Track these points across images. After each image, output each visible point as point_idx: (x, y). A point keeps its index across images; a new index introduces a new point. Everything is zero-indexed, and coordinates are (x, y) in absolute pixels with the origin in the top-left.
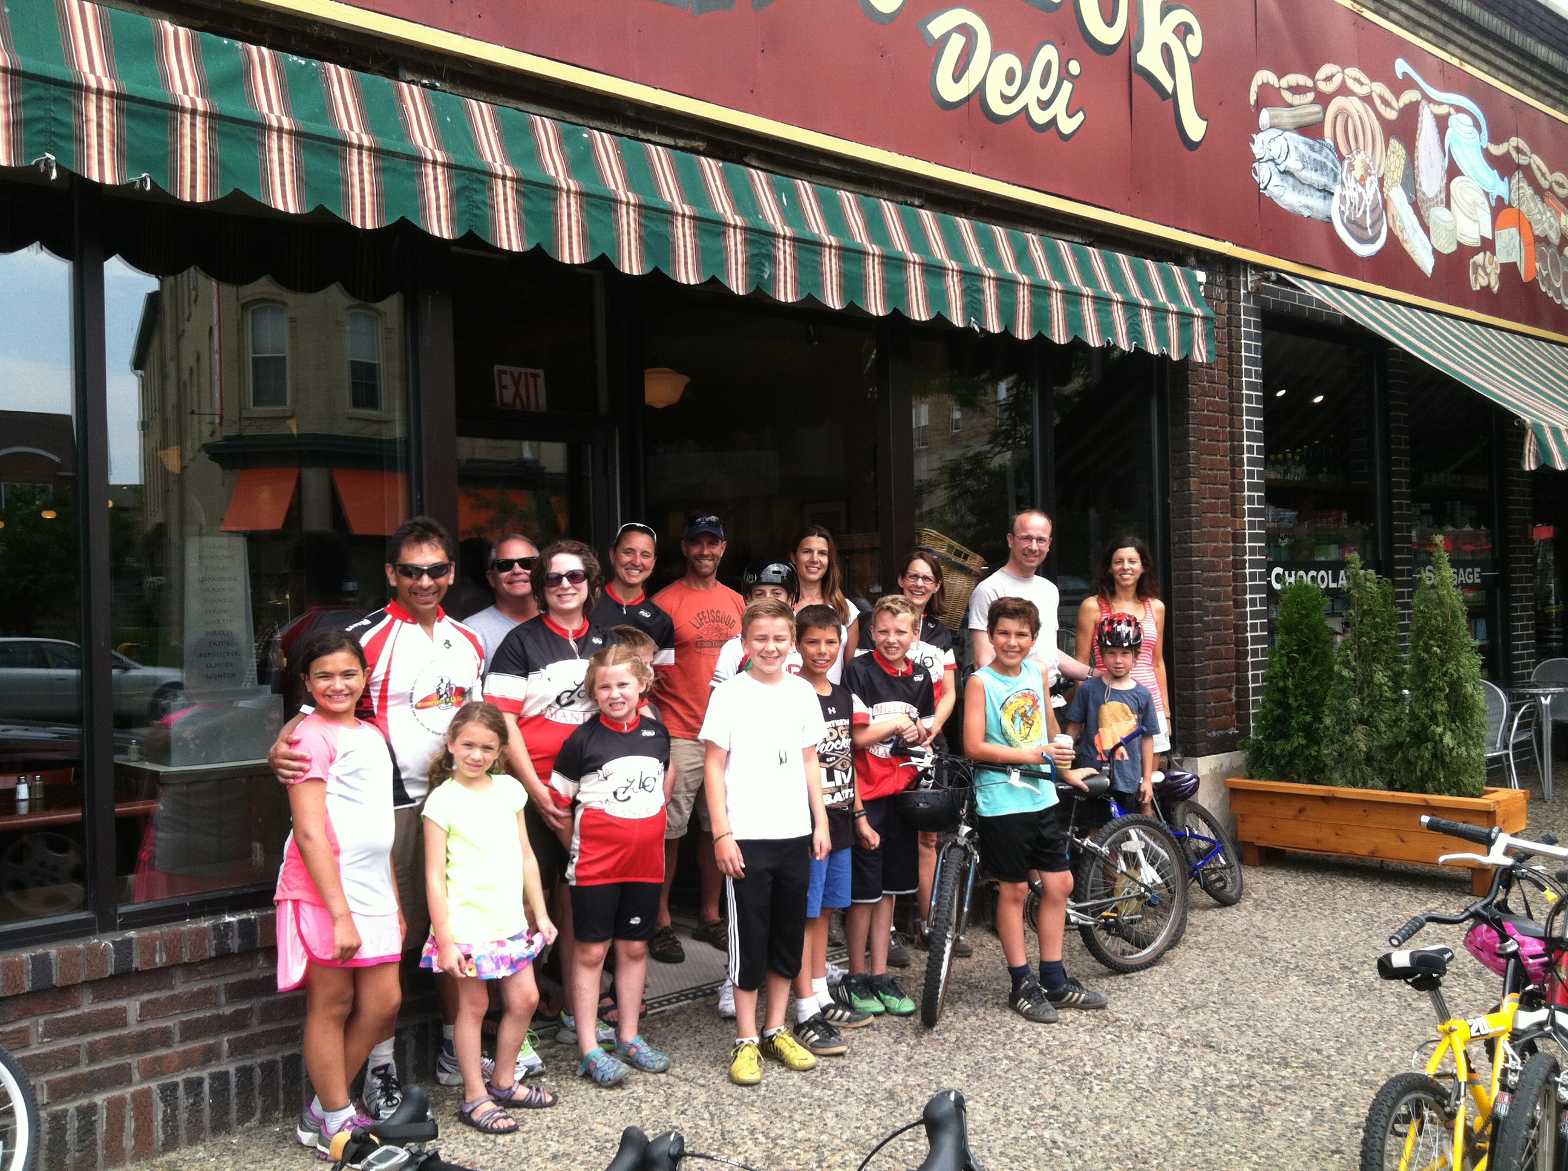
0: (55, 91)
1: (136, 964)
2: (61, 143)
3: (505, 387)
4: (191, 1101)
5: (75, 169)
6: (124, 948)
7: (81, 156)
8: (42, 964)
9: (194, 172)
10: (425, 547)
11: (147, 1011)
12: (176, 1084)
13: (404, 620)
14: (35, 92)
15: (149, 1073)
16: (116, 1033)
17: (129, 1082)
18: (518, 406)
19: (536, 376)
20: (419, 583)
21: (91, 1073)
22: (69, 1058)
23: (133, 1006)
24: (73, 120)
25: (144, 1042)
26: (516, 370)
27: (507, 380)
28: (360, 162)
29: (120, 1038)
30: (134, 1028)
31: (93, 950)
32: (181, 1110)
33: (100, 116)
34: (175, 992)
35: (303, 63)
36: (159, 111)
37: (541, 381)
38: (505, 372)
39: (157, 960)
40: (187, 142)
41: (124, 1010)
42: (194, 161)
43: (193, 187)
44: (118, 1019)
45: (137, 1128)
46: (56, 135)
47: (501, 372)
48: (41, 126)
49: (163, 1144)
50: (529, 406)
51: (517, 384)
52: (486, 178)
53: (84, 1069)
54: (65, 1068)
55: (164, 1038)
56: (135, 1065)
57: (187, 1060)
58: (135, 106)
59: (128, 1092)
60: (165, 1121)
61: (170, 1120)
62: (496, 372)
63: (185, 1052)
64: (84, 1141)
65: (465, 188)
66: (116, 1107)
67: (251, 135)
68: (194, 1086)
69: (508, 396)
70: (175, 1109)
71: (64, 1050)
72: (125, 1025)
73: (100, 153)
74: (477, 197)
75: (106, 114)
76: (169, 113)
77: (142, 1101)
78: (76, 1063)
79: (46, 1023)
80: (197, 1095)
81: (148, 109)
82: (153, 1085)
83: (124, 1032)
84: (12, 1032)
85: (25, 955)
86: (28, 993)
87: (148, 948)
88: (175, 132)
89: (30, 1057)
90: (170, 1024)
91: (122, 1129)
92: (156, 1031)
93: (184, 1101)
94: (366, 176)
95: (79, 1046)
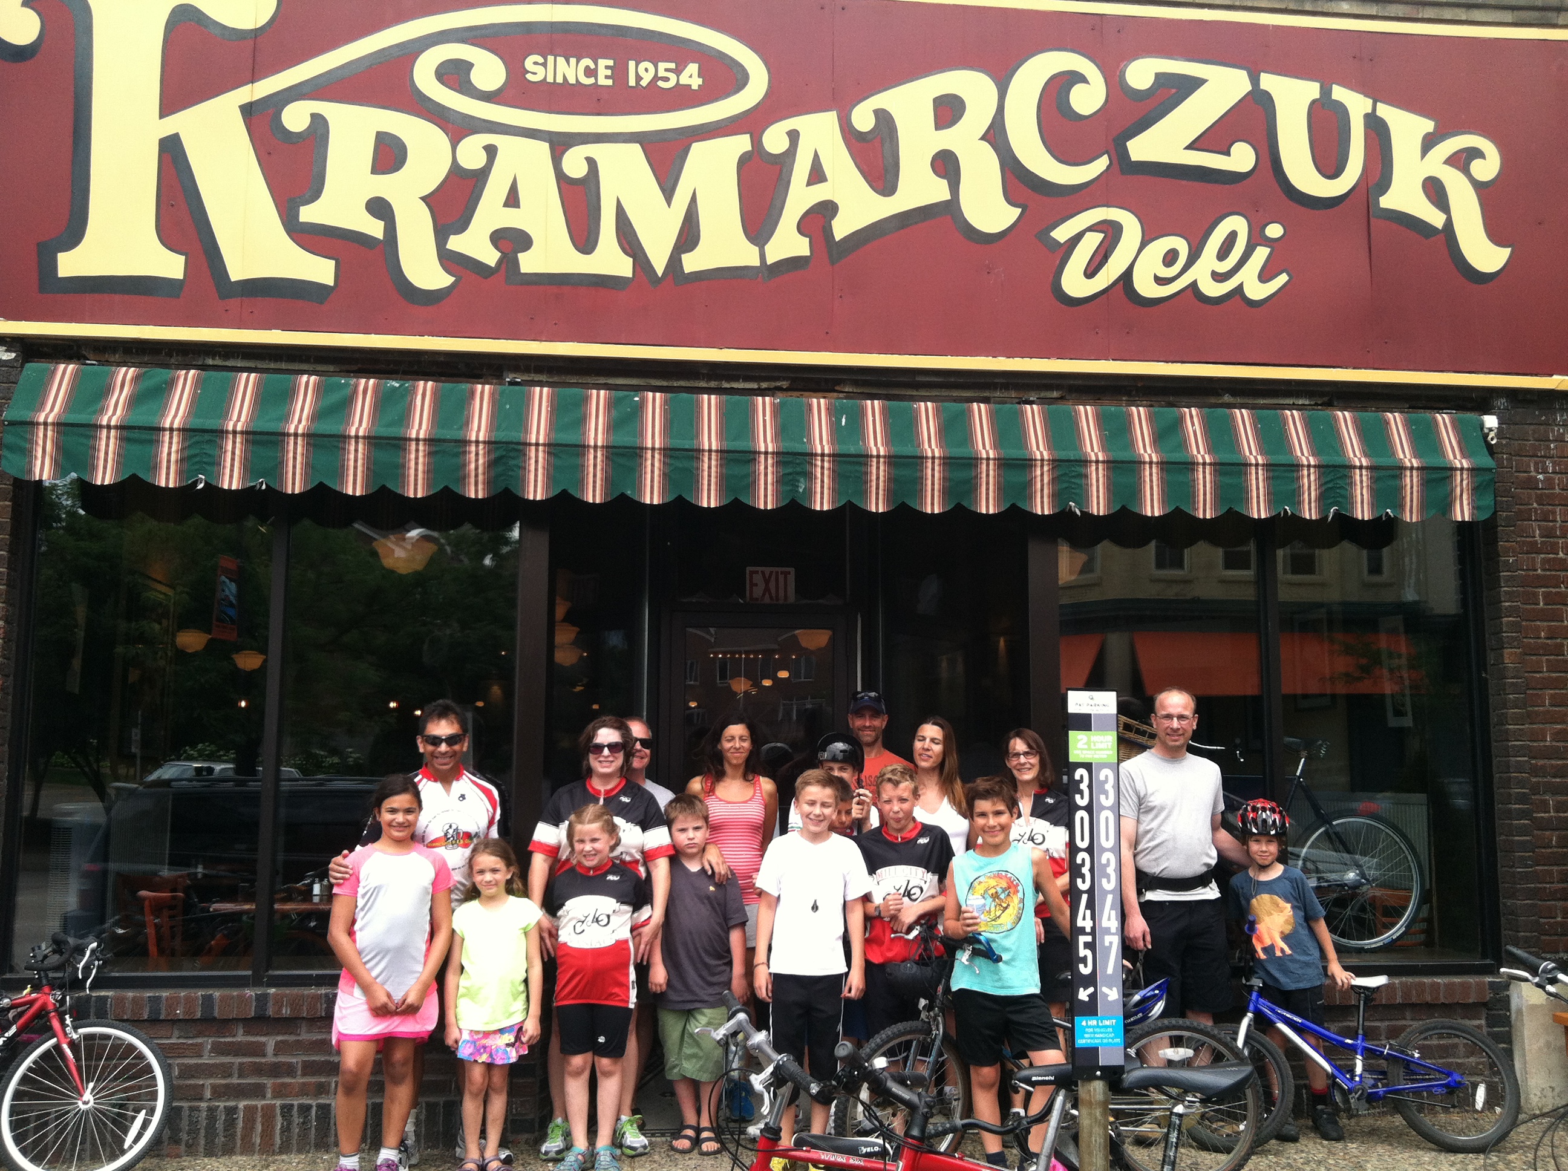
0: (207, 437)
1: (270, 1012)
2: (208, 468)
3: (756, 585)
4: (301, 1120)
5: (214, 483)
6: (262, 999)
7: (219, 475)
8: (208, 1000)
9: (294, 474)
10: (443, 723)
11: (280, 1048)
12: (292, 1105)
13: (429, 779)
14: (197, 438)
15: (278, 1093)
16: (257, 1060)
17: (264, 1097)
18: (767, 600)
19: (786, 574)
20: (439, 749)
21: (239, 1084)
22: (225, 1071)
23: (270, 1042)
24: (216, 452)
25: (276, 1070)
26: (767, 570)
27: (758, 579)
28: (417, 450)
29: (261, 1064)
30: (270, 1058)
31: (241, 997)
32: (295, 1125)
33: (234, 448)
34: (300, 1038)
35: (397, 385)
36: (273, 438)
37: (792, 578)
38: (757, 572)
39: (284, 1012)
40: (291, 455)
41: (264, 1044)
42: (294, 467)
43: (294, 484)
44: (258, 1050)
45: (263, 1131)
46: (205, 463)
47: (752, 573)
48: (197, 459)
49: (280, 1148)
50: (777, 599)
51: (767, 582)
52: (521, 447)
53: (235, 1081)
54: (224, 1077)
55: (290, 1069)
56: (269, 1085)
57: (304, 1091)
58: (258, 437)
59: (260, 1103)
60: (282, 1132)
61: (286, 1129)
62: (748, 572)
63: (304, 1084)
64: (228, 1130)
65: (501, 458)
66: (250, 1111)
67: (336, 444)
68: (305, 1109)
69: (758, 592)
70: (290, 1123)
71: (222, 1065)
72: (264, 1055)
73: (232, 470)
74: (512, 462)
75: (238, 445)
76: (280, 438)
77: (268, 1112)
78: (230, 1075)
79: (213, 1043)
80: (306, 1117)
81: (265, 437)
82: (278, 1103)
83: (263, 1060)
84: (192, 1044)
85: (200, 993)
86: (198, 1019)
87: (278, 1001)
88: (283, 450)
89: (201, 1064)
90: (294, 1060)
91: (252, 1128)
92: (284, 1064)
93: (297, 1120)
94: (421, 460)
95: (233, 1063)
